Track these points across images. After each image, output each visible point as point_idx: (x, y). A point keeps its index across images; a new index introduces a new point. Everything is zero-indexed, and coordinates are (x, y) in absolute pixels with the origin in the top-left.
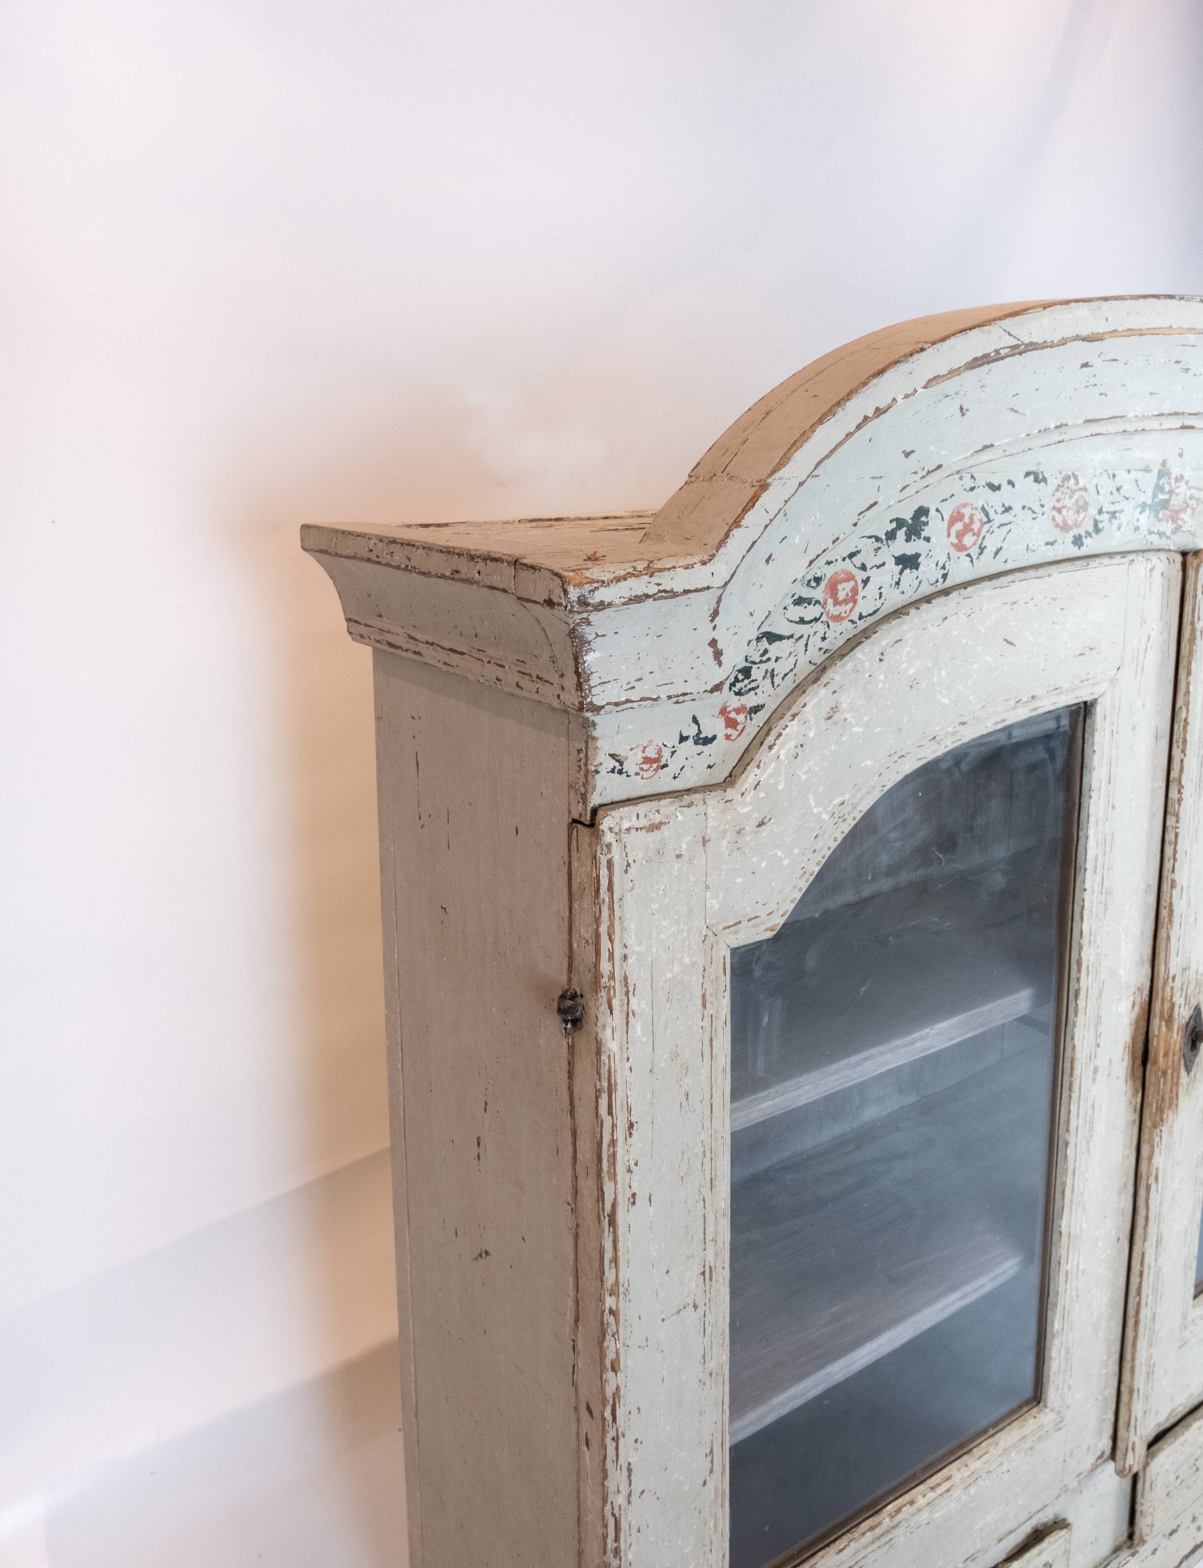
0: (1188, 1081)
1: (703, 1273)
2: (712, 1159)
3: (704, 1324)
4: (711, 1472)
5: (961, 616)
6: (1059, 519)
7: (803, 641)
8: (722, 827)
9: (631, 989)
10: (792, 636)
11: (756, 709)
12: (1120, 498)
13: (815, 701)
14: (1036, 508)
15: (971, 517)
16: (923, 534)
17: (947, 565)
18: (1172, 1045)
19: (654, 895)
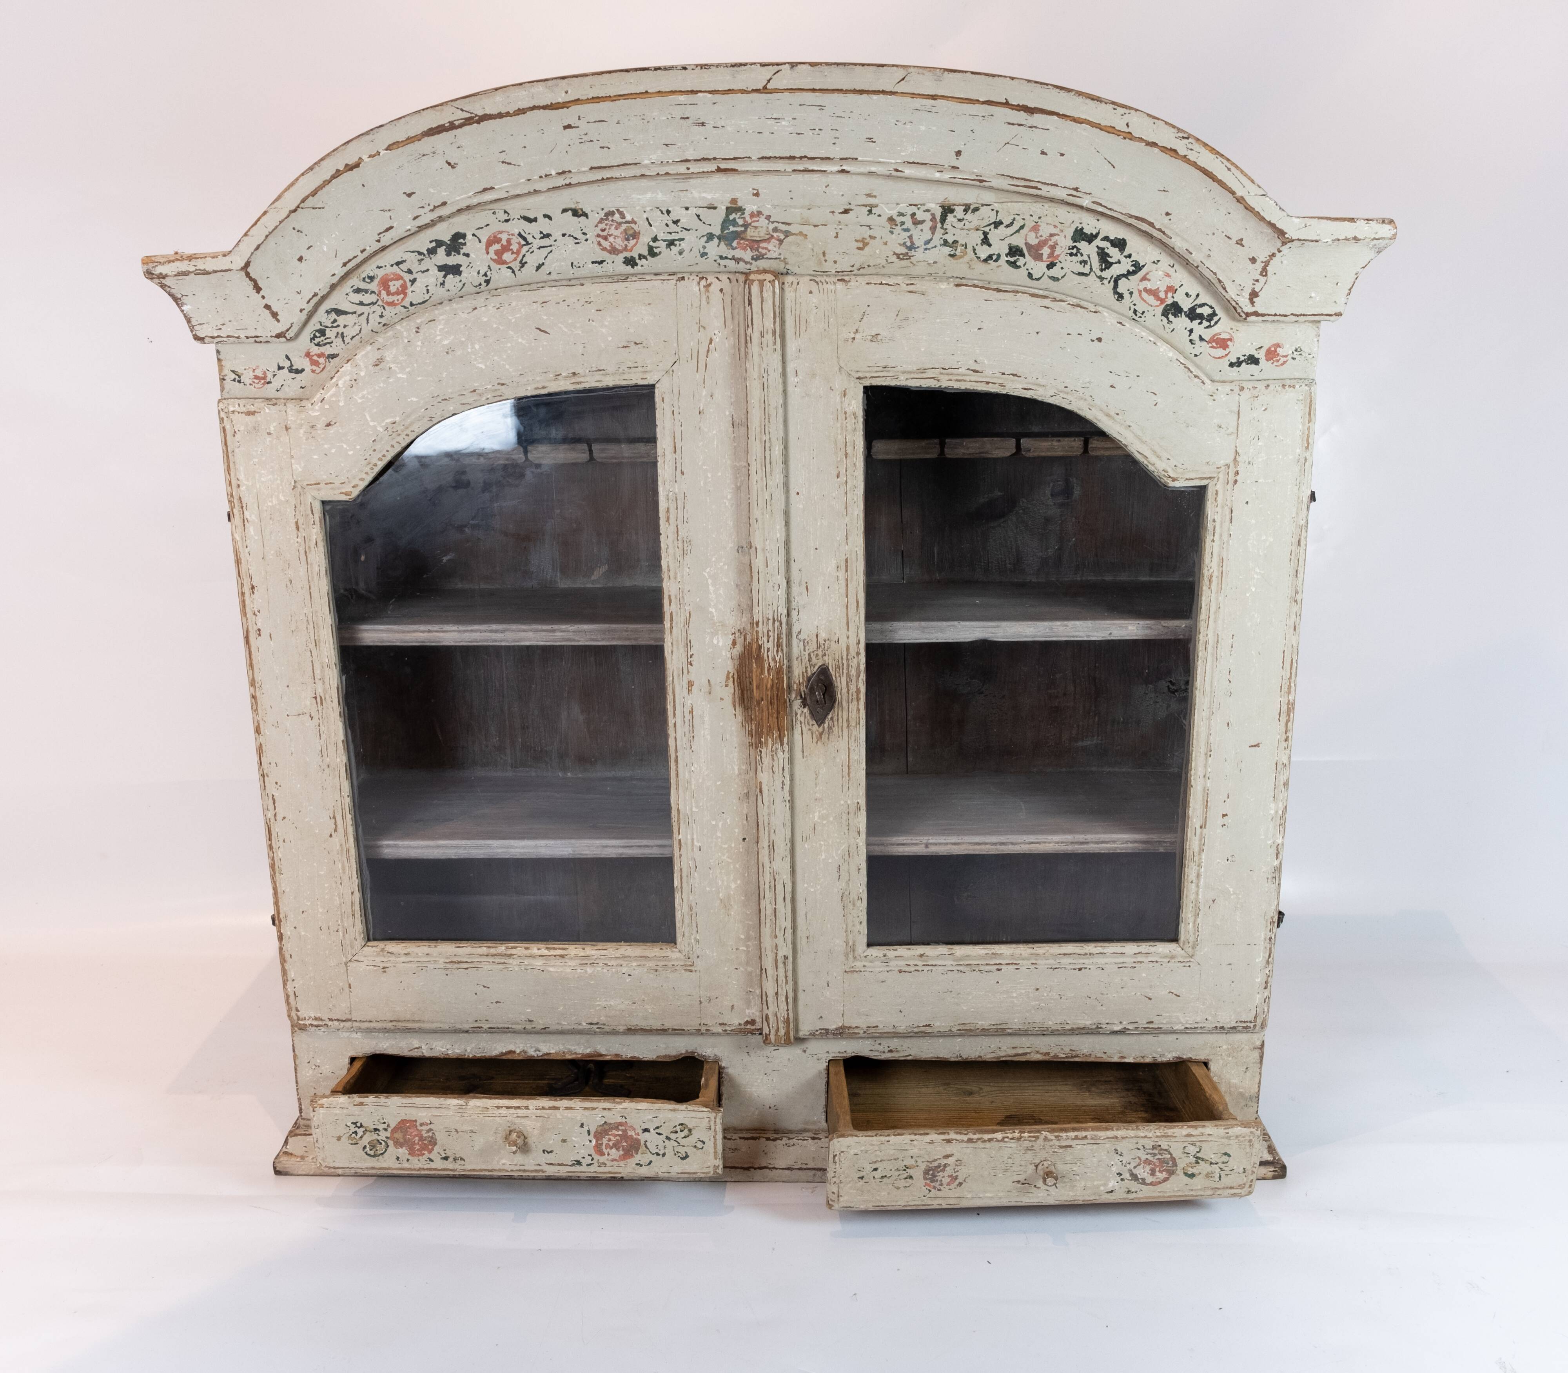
5: (491, 308)
6: (605, 244)
7: (365, 316)
10: (355, 313)
11: (332, 356)
12: (678, 229)
14: (578, 235)
15: (509, 241)
16: (462, 251)
17: (488, 273)
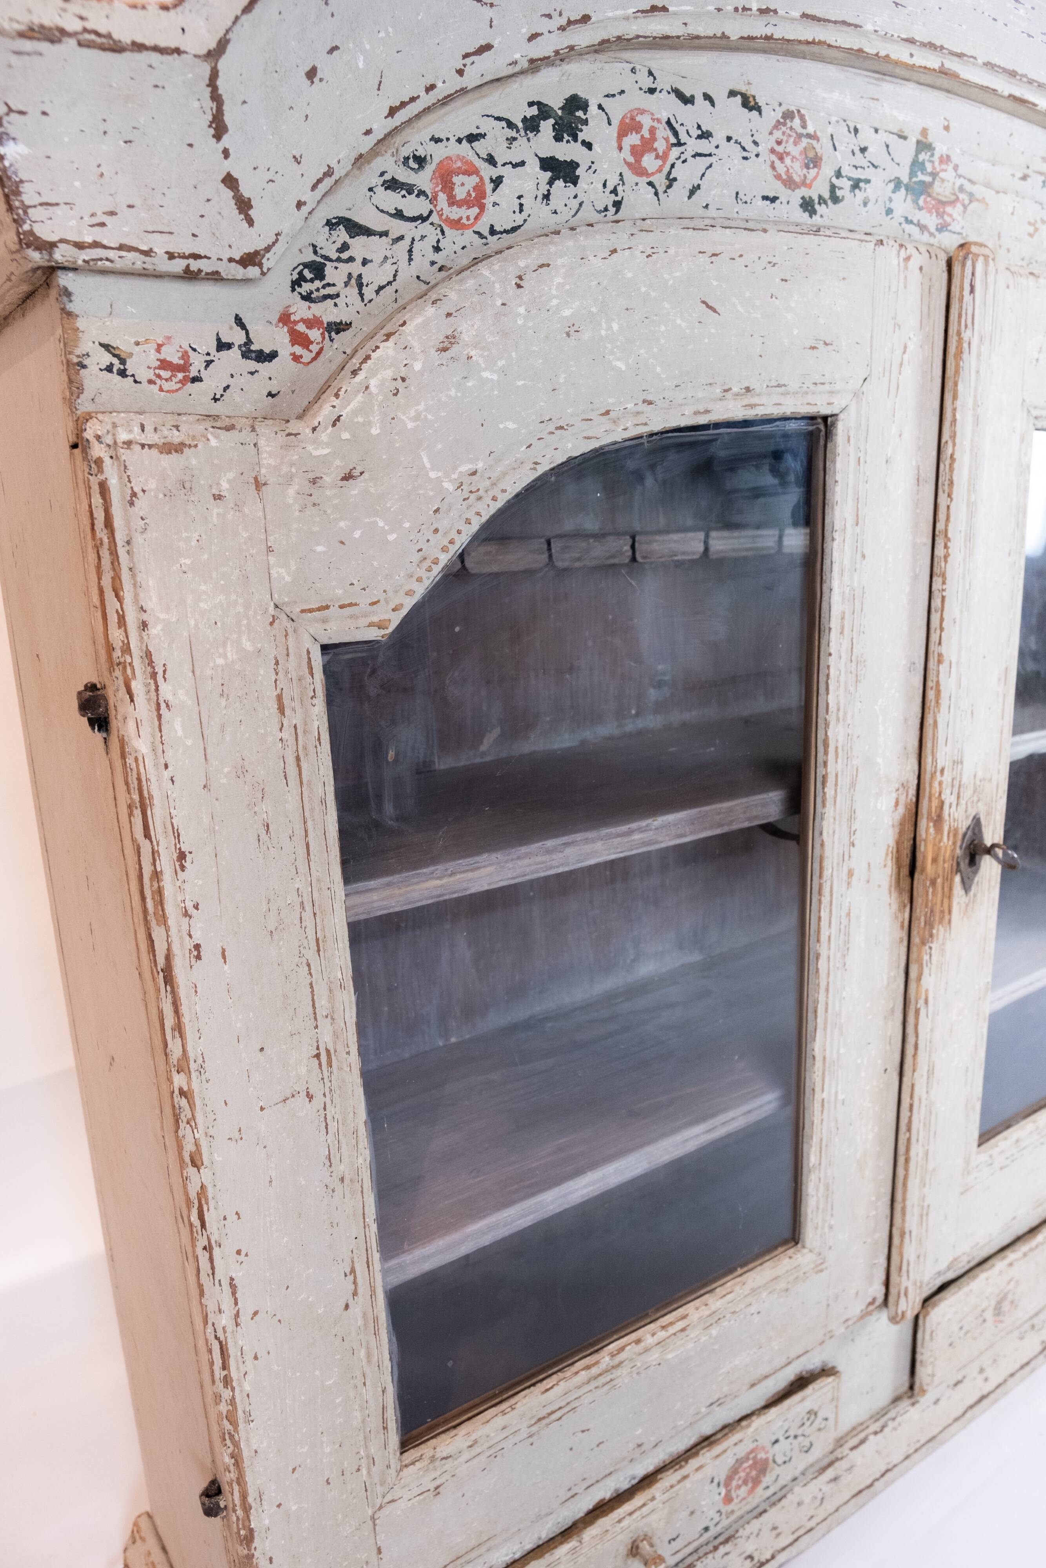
0: (967, 900)
1: (318, 1056)
2: (315, 914)
3: (326, 1118)
4: (355, 1294)
5: (638, 253)
6: (781, 168)
7: (405, 244)
8: (285, 469)
9: (159, 670)
10: (385, 234)
11: (339, 328)
12: (865, 164)
13: (419, 320)
14: (749, 145)
15: (652, 130)
16: (581, 136)
17: (620, 189)
18: (943, 851)
19: (182, 544)
